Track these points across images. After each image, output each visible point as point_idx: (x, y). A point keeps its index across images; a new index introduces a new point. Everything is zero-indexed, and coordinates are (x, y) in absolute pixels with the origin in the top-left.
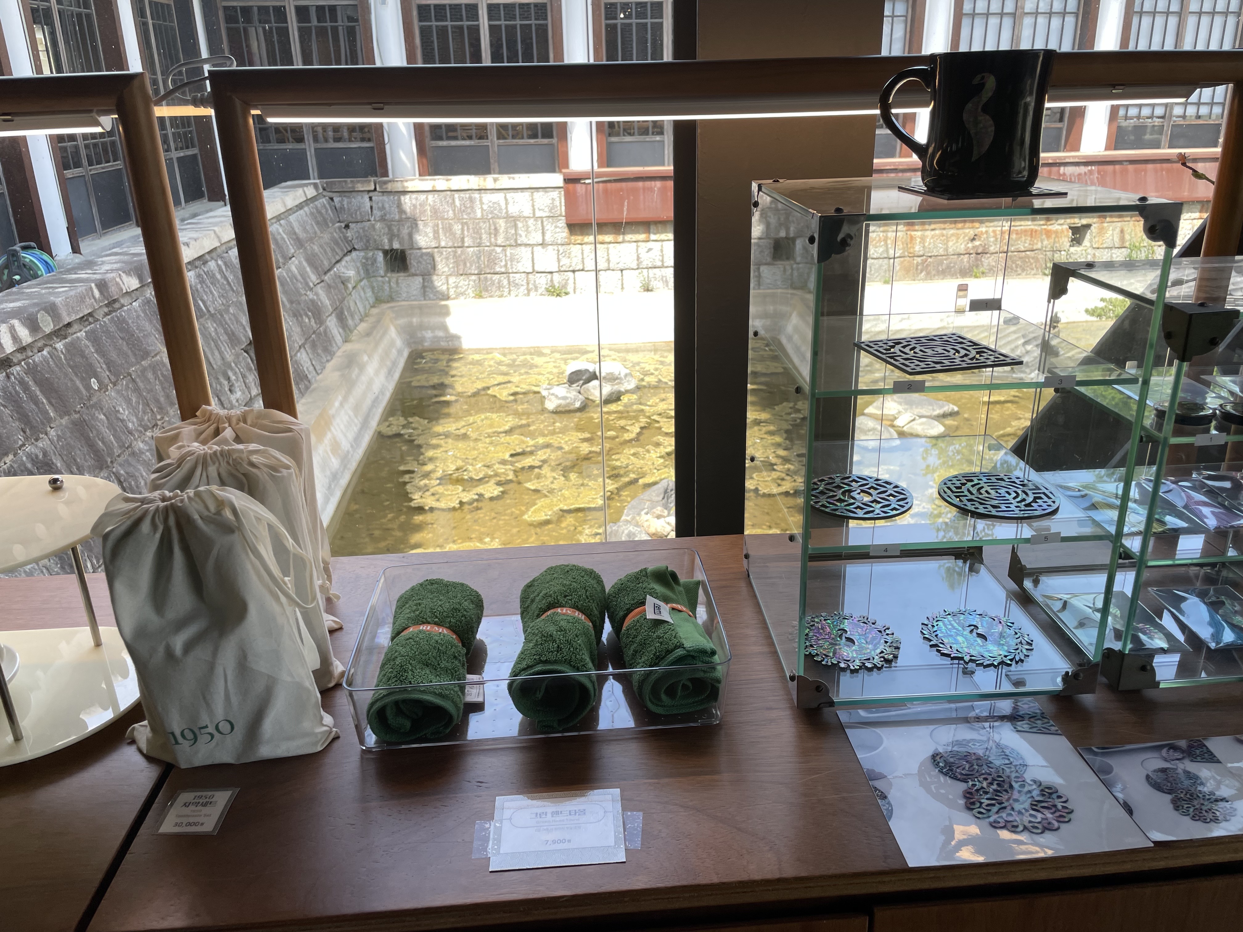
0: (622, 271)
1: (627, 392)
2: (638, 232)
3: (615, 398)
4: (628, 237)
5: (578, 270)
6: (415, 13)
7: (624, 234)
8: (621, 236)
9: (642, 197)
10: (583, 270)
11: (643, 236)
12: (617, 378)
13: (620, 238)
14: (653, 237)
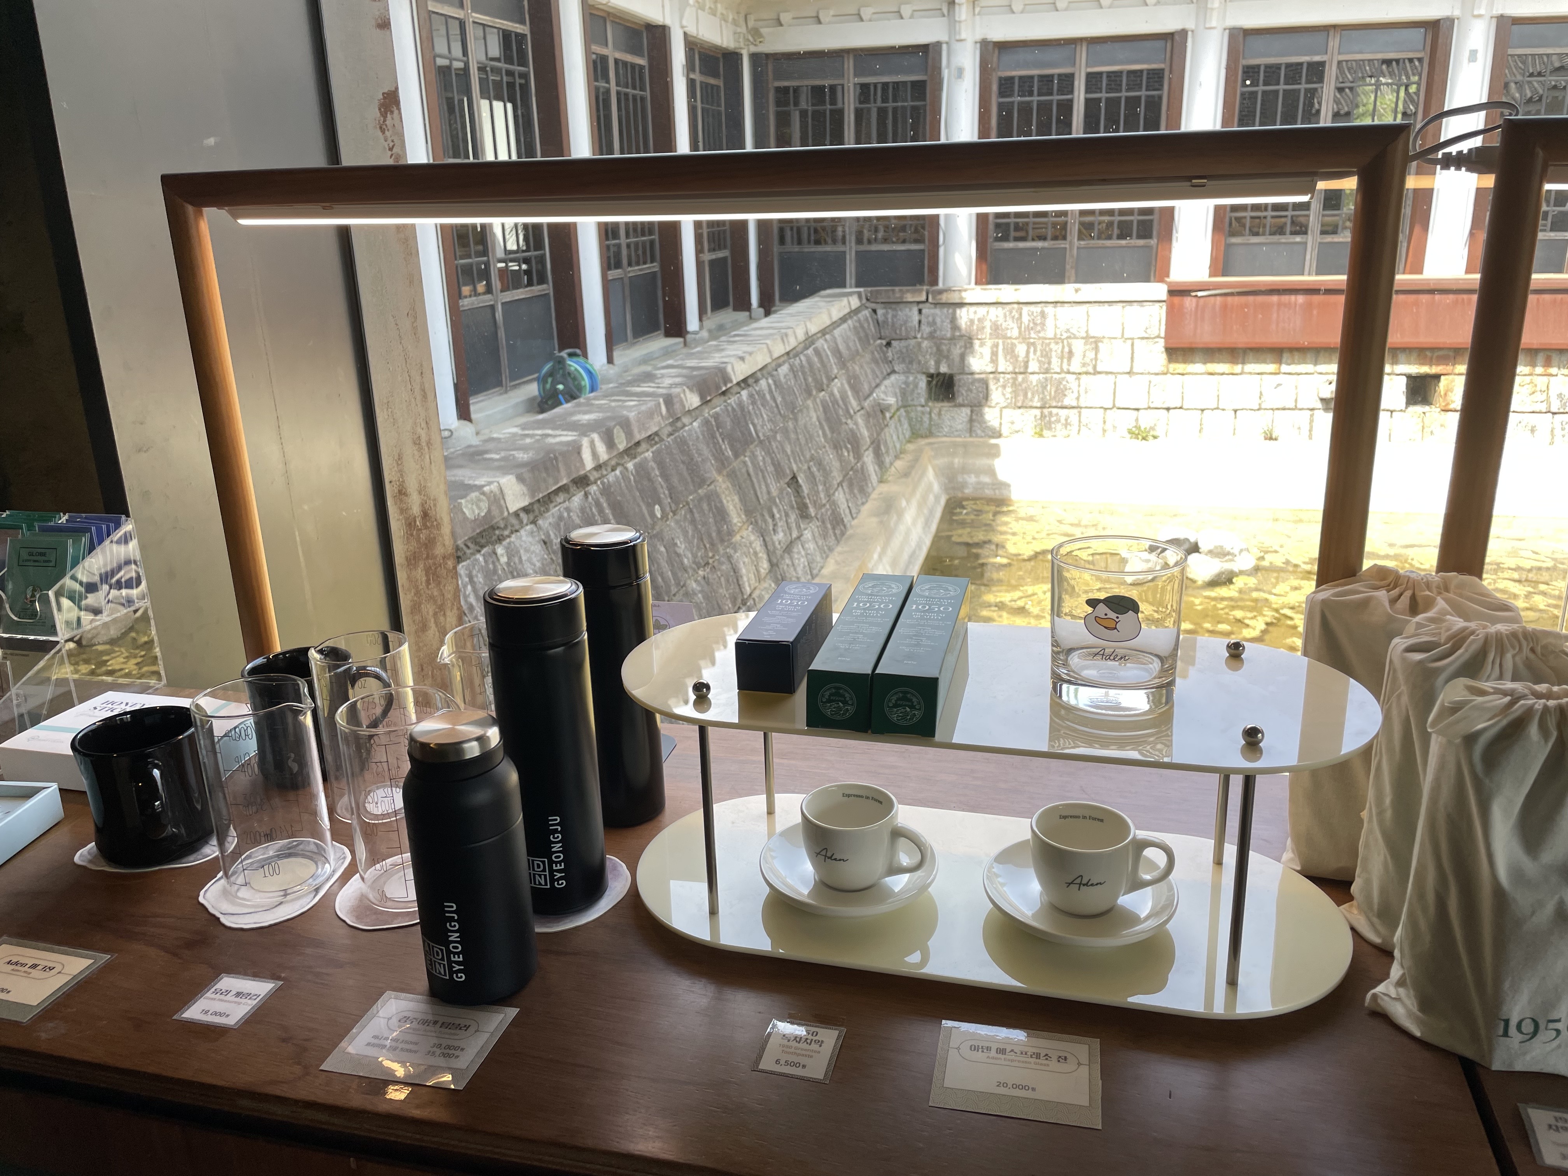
0: (1235, 411)
1: (1241, 573)
2: (1264, 362)
3: (1224, 579)
4: (1250, 367)
5: (1176, 408)
6: (995, 88)
7: (1243, 363)
8: (1240, 366)
9: (1275, 316)
10: (1181, 408)
11: (1272, 367)
12: (1229, 554)
13: (1238, 368)
14: (1285, 368)
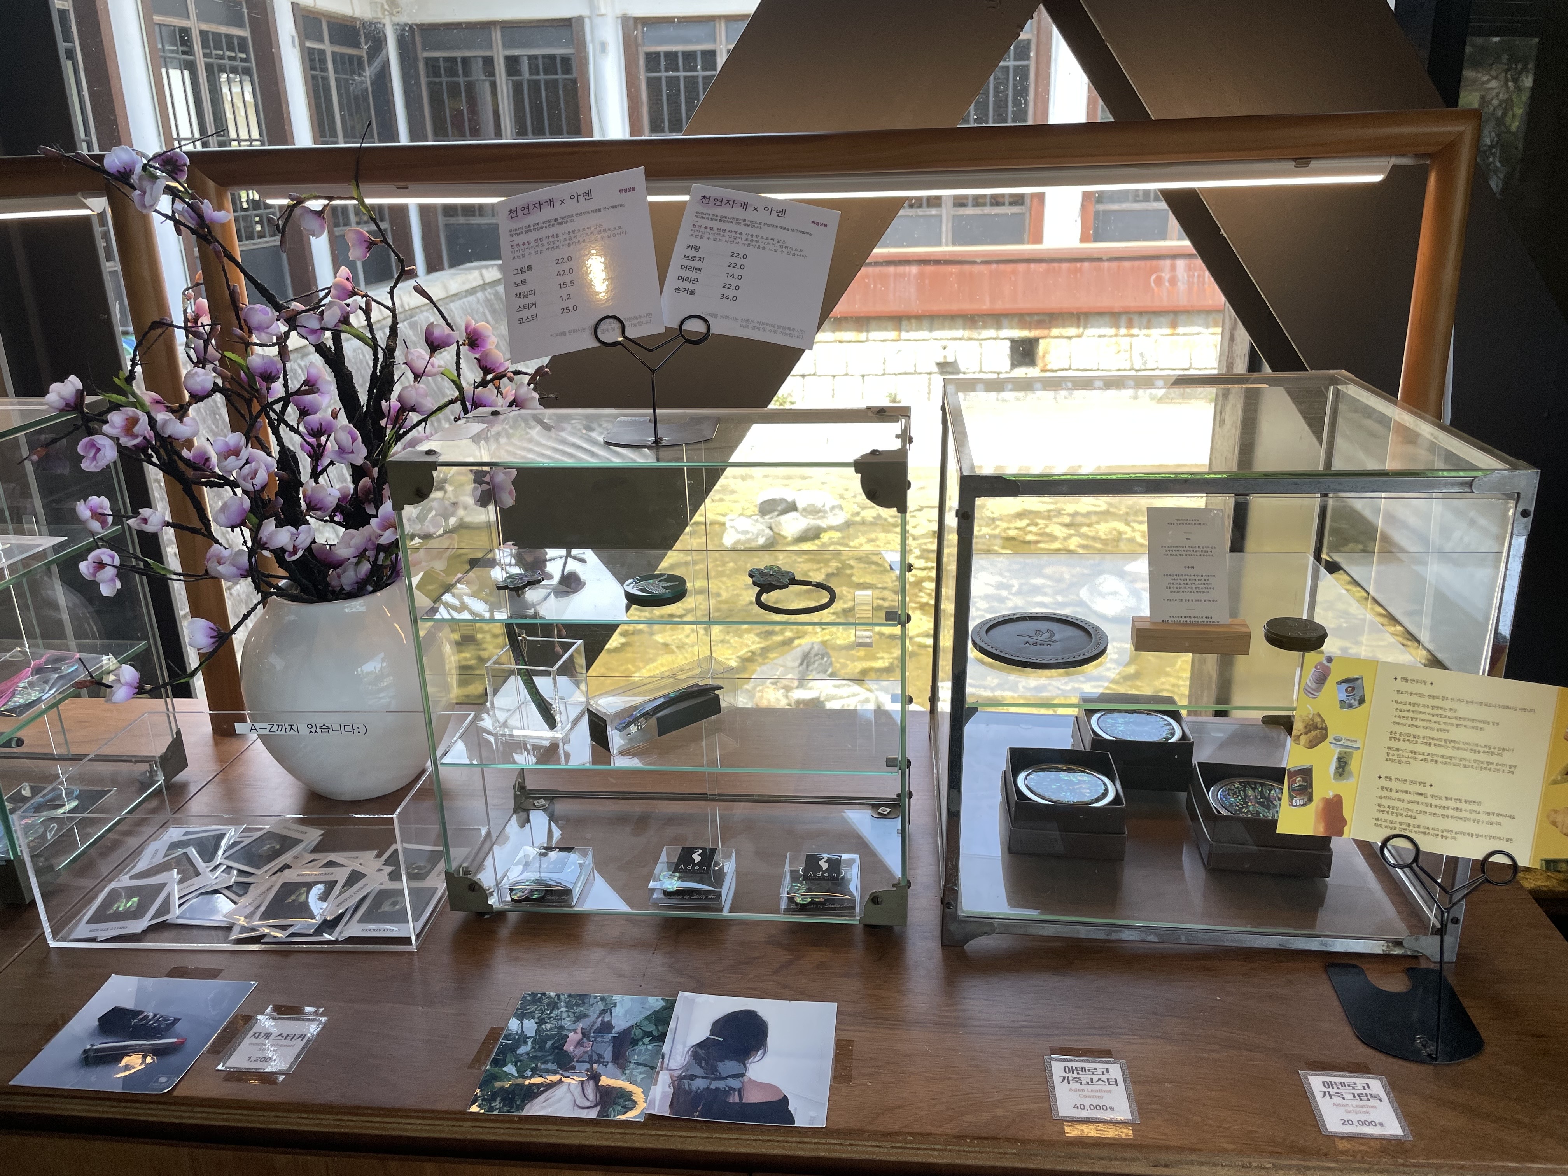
0: (863, 376)
1: (831, 528)
2: (886, 329)
3: (812, 535)
4: (875, 335)
5: (809, 375)
6: (642, 62)
7: (868, 331)
8: (865, 334)
9: (892, 285)
10: (814, 375)
11: (893, 334)
12: (820, 511)
13: (863, 336)
14: (904, 334)
